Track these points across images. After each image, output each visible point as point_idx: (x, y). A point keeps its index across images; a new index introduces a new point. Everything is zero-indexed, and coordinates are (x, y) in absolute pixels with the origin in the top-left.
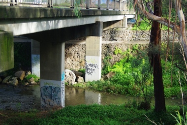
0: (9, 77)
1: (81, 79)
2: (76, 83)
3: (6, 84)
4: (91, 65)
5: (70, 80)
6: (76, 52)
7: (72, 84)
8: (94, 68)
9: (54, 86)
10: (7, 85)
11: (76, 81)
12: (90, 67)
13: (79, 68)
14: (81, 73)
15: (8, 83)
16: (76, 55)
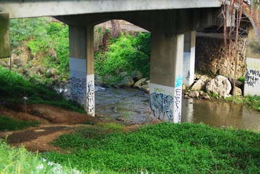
0: (144, 80)
1: (237, 91)
2: (230, 95)
3: (137, 88)
4: (254, 72)
5: (221, 91)
6: (239, 52)
7: (223, 97)
8: (257, 77)
9: (166, 94)
10: (139, 89)
11: (231, 93)
12: (251, 75)
13: (240, 75)
14: (241, 83)
15: (140, 87)
16: (238, 55)
